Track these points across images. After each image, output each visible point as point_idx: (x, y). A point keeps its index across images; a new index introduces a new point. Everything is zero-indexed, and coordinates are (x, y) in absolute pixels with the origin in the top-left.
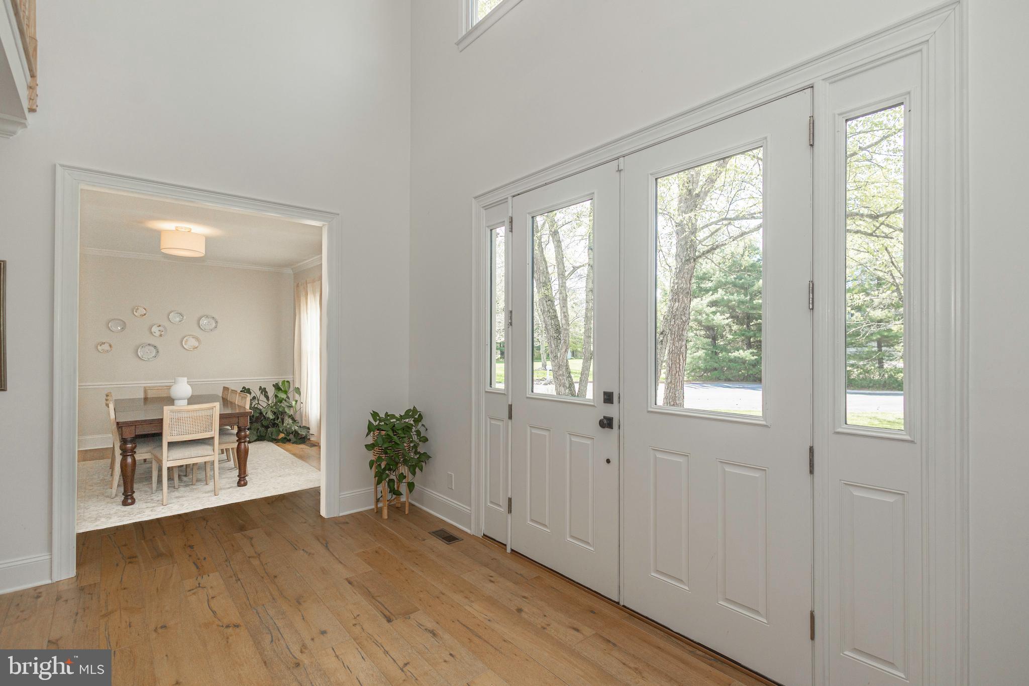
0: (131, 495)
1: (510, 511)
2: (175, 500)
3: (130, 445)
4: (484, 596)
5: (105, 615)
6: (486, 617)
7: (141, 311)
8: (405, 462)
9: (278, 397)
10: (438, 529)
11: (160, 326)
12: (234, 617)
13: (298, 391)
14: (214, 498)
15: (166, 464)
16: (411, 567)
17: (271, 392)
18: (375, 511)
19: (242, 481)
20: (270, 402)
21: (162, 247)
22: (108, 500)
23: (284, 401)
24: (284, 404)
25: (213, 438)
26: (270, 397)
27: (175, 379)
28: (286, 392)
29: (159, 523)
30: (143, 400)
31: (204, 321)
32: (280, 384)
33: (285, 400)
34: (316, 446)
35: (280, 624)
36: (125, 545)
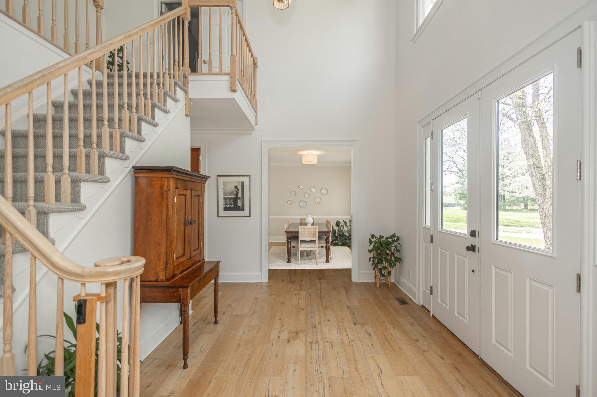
0: (290, 259)
1: (432, 293)
2: (303, 264)
3: (289, 240)
4: (403, 330)
5: (270, 295)
6: (398, 337)
7: (301, 187)
8: (387, 261)
10: (401, 297)
11: (307, 193)
12: (304, 307)
14: (316, 266)
15: (300, 249)
16: (376, 309)
18: (375, 283)
19: (327, 261)
21: (303, 162)
22: (284, 260)
25: (316, 241)
26: (348, 226)
27: (307, 216)
29: (295, 271)
31: (323, 191)
35: (316, 313)
36: (283, 276)
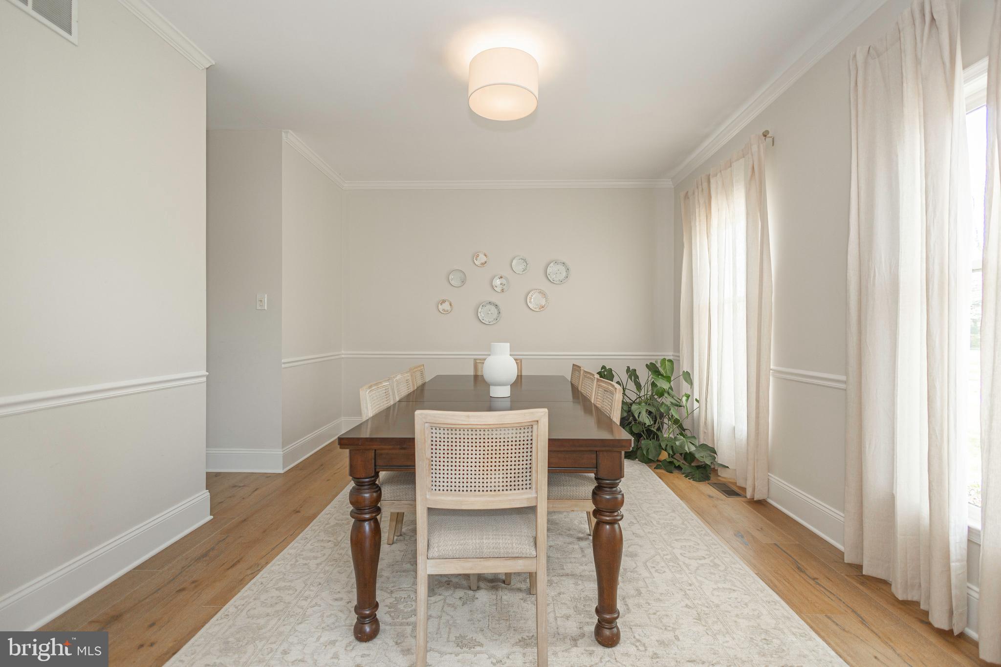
3: (367, 495)
7: (482, 259)
9: (656, 386)
11: (501, 277)
13: (688, 377)
15: (425, 568)
17: (644, 376)
20: (642, 394)
23: (666, 395)
24: (667, 400)
26: (643, 385)
28: (668, 379)
30: (472, 379)
31: (552, 269)
32: (658, 365)
33: (668, 393)
34: (737, 494)
